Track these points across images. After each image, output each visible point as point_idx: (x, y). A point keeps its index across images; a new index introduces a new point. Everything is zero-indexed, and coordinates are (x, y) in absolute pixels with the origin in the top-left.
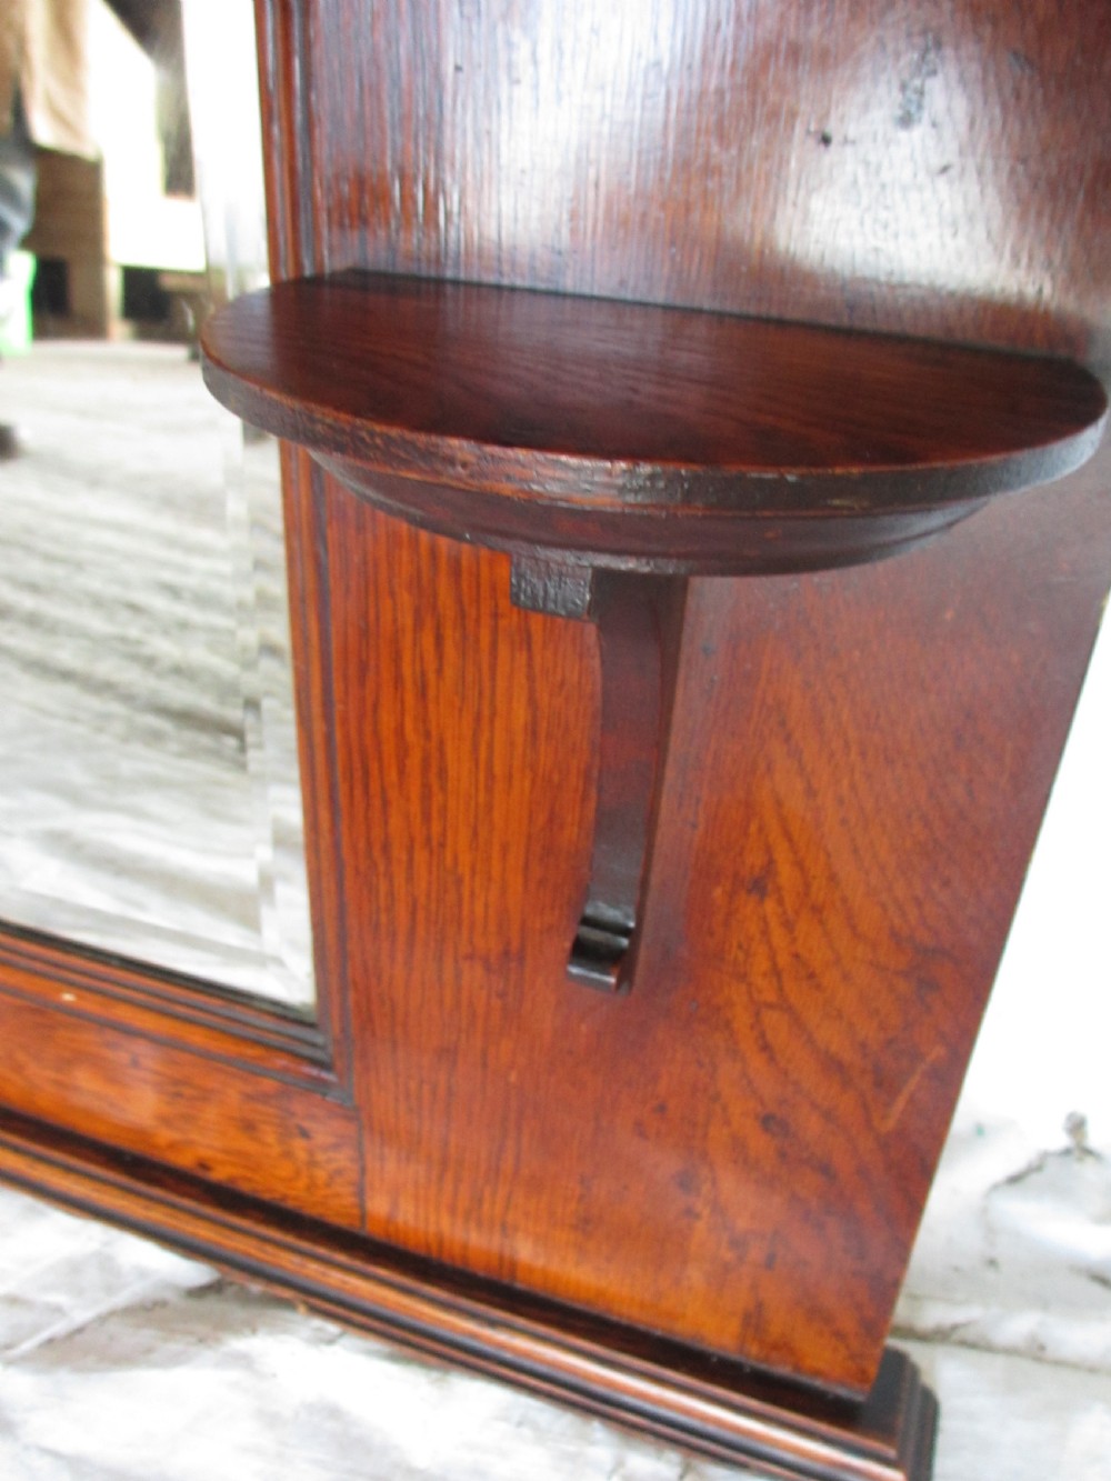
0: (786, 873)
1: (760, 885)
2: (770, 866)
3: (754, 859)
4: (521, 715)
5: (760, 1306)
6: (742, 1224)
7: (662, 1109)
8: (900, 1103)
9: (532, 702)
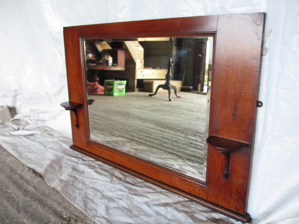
0: (236, 171)
1: (235, 172)
2: (235, 171)
3: (234, 170)
4: (221, 160)
5: (236, 206)
6: (235, 198)
7: (229, 189)
8: (244, 188)
9: (221, 159)
